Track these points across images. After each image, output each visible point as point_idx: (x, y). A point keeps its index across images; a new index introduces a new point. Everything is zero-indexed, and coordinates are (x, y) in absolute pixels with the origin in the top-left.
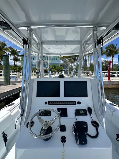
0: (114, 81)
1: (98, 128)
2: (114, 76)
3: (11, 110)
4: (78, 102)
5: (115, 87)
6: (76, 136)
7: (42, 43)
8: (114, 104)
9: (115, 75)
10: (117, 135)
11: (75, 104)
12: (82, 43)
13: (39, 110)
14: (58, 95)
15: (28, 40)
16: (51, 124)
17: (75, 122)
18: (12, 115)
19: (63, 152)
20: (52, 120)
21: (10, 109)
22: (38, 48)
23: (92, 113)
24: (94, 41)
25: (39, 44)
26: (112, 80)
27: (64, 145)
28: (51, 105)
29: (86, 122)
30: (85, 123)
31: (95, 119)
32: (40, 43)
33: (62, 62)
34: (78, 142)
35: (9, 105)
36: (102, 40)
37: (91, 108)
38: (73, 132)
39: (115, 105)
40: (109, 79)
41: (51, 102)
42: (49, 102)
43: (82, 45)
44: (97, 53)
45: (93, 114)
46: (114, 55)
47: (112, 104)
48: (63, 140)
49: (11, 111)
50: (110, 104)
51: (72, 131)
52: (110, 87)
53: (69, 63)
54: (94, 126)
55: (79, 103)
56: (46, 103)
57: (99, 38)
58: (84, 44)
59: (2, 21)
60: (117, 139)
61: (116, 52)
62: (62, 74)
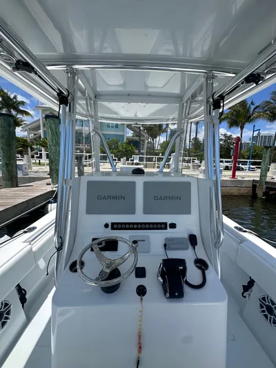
0: (245, 179)
1: (206, 272)
2: (243, 169)
3: (32, 241)
4: (170, 224)
6: (164, 284)
7: (97, 96)
8: (245, 229)
9: (243, 166)
10: (243, 286)
11: (165, 228)
12: (184, 101)
13: (94, 240)
14: (132, 211)
15: (68, 95)
16: (118, 266)
17: (163, 260)
18: (34, 250)
19: (141, 311)
20: (122, 258)
21: (29, 238)
22: (88, 109)
23: (196, 244)
24: (208, 102)
25: (90, 99)
26: (240, 179)
27: (142, 299)
28: (117, 229)
29: (184, 260)
30: (182, 262)
31: (202, 256)
32: (92, 96)
33: (130, 134)
34: (168, 295)
35: (25, 230)
36: (222, 101)
37: (195, 236)
38: (160, 278)
39: (245, 231)
40: (234, 175)
41: (117, 224)
42: (113, 224)
43: (183, 104)
44: (212, 125)
45: (199, 247)
46: (244, 124)
47: (240, 230)
48: (141, 291)
49: (32, 243)
50: (236, 228)
51: (158, 277)
52: (235, 191)
53: (146, 135)
54: (199, 268)
55: (173, 226)
56: (106, 226)
57: (216, 97)
58: (187, 102)
59: (19, 61)
60: (243, 294)
61: (249, 117)
62: (135, 161)
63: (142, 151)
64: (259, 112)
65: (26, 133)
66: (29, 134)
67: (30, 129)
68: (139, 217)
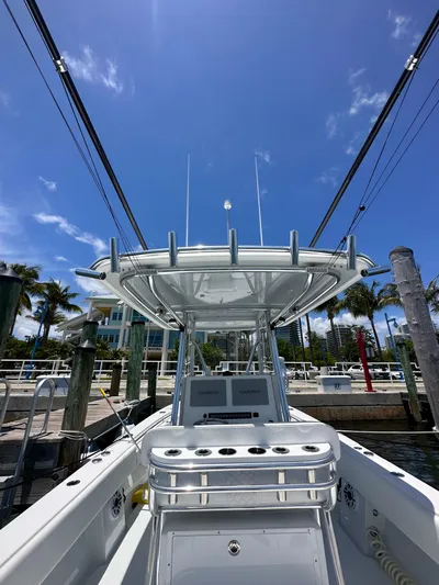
0: (387, 392)
4: (253, 414)
5: (396, 412)
11: (250, 417)
14: (225, 404)
26: (381, 392)
40: (370, 387)
41: (213, 414)
42: (210, 415)
46: (372, 312)
52: (379, 413)
56: (205, 416)
61: (376, 303)
62: (224, 371)
63: (232, 355)
64: (386, 298)
65: (61, 333)
66: (65, 334)
67: (68, 328)
68: (230, 408)
